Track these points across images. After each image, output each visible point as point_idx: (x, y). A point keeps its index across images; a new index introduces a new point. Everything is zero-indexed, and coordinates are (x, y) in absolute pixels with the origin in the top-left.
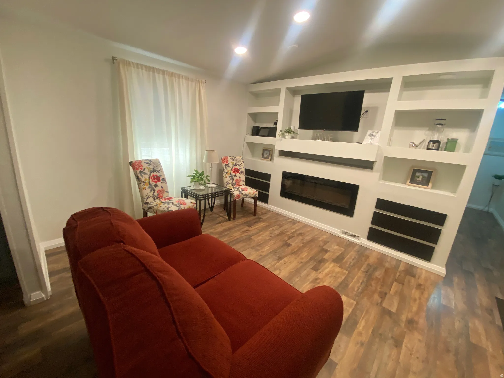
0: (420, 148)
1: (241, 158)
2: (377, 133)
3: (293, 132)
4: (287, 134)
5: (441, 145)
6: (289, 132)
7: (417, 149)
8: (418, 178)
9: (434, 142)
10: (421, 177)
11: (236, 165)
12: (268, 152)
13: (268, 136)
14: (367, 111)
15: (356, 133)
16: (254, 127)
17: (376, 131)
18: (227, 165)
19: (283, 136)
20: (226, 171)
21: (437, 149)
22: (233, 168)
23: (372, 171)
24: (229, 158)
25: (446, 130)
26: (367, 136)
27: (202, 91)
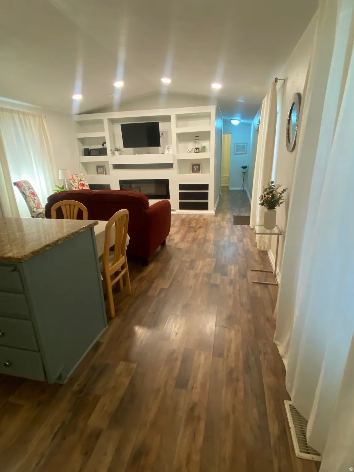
0: (192, 153)
1: (82, 175)
2: (171, 146)
3: (119, 150)
4: (117, 152)
5: (200, 150)
6: (117, 151)
7: (191, 153)
8: (195, 169)
9: (196, 148)
10: (196, 168)
11: (80, 180)
12: (102, 168)
13: (100, 155)
14: (163, 134)
15: (159, 147)
16: (84, 149)
17: (170, 146)
18: (74, 181)
19: (113, 154)
20: (75, 186)
21: (199, 152)
22: (79, 183)
23: (173, 169)
24: (74, 175)
25: (201, 142)
26: (166, 149)
27: (45, 123)
